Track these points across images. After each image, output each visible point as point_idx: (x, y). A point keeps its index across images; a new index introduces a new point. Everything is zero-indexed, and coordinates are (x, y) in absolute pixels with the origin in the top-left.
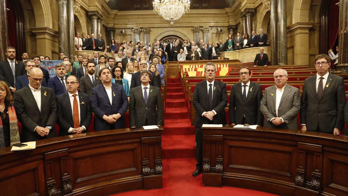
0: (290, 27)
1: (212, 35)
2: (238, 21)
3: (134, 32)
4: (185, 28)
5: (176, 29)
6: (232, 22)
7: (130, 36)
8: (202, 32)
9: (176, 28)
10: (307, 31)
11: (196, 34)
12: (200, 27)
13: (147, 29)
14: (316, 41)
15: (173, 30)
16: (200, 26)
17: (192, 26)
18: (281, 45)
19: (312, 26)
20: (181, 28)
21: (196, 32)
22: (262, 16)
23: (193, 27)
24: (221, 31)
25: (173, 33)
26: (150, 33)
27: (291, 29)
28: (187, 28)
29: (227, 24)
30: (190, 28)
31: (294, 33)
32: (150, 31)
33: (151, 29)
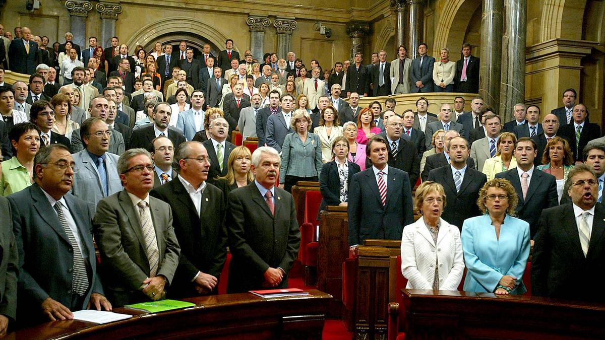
0: (534, 49)
1: (301, 42)
2: (376, 10)
3: (69, 10)
4: (225, 16)
5: (199, 17)
6: (359, 13)
7: (54, 21)
8: (274, 33)
9: (199, 14)
10: (577, 63)
11: (256, 38)
12: (270, 16)
13: (112, 7)
14: (597, 88)
15: (191, 18)
16: (270, 13)
17: (246, 11)
18: (510, 92)
19: (589, 51)
20: (213, 15)
21: (257, 31)
22: (454, 7)
23: (248, 15)
24: (328, 34)
25: (190, 26)
26: (120, 17)
27: (536, 55)
28: (232, 18)
29: (343, 17)
30: (240, 19)
31: (543, 65)
32: (118, 12)
33: (125, 8)
